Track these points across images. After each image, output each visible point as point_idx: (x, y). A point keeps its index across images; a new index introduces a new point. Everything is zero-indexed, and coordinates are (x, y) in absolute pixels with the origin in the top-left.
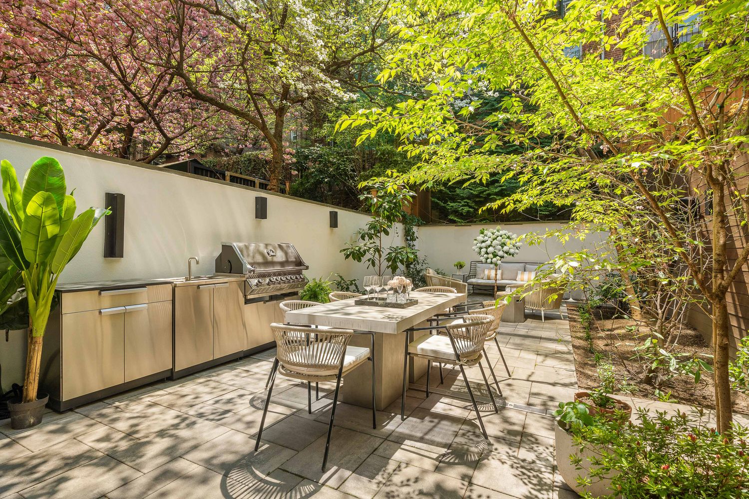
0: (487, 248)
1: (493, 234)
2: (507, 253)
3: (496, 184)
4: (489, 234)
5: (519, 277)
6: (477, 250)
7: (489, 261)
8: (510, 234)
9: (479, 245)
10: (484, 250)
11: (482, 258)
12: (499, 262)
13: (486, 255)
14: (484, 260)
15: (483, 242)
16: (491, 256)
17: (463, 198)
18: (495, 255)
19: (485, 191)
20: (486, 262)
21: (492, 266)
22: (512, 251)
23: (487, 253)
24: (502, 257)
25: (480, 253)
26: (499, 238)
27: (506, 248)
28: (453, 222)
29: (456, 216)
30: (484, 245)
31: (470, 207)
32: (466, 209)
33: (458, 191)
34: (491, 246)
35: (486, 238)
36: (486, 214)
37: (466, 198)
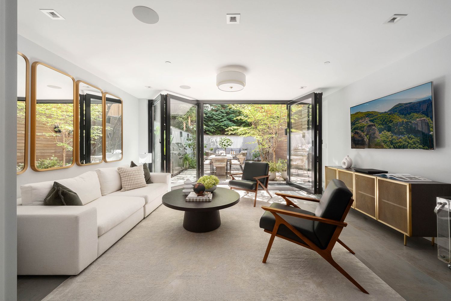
2: (228, 145)
3: (223, 122)
5: (231, 153)
8: (229, 139)
9: (220, 142)
10: (221, 144)
12: (226, 148)
13: (222, 146)
15: (221, 141)
16: (223, 146)
17: (211, 126)
18: (225, 146)
19: (219, 124)
22: (230, 144)
25: (220, 145)
26: (226, 140)
27: (228, 143)
28: (208, 134)
29: (209, 132)
31: (214, 129)
32: (213, 130)
33: (209, 123)
34: (223, 142)
35: (222, 140)
36: (219, 132)
37: (212, 126)
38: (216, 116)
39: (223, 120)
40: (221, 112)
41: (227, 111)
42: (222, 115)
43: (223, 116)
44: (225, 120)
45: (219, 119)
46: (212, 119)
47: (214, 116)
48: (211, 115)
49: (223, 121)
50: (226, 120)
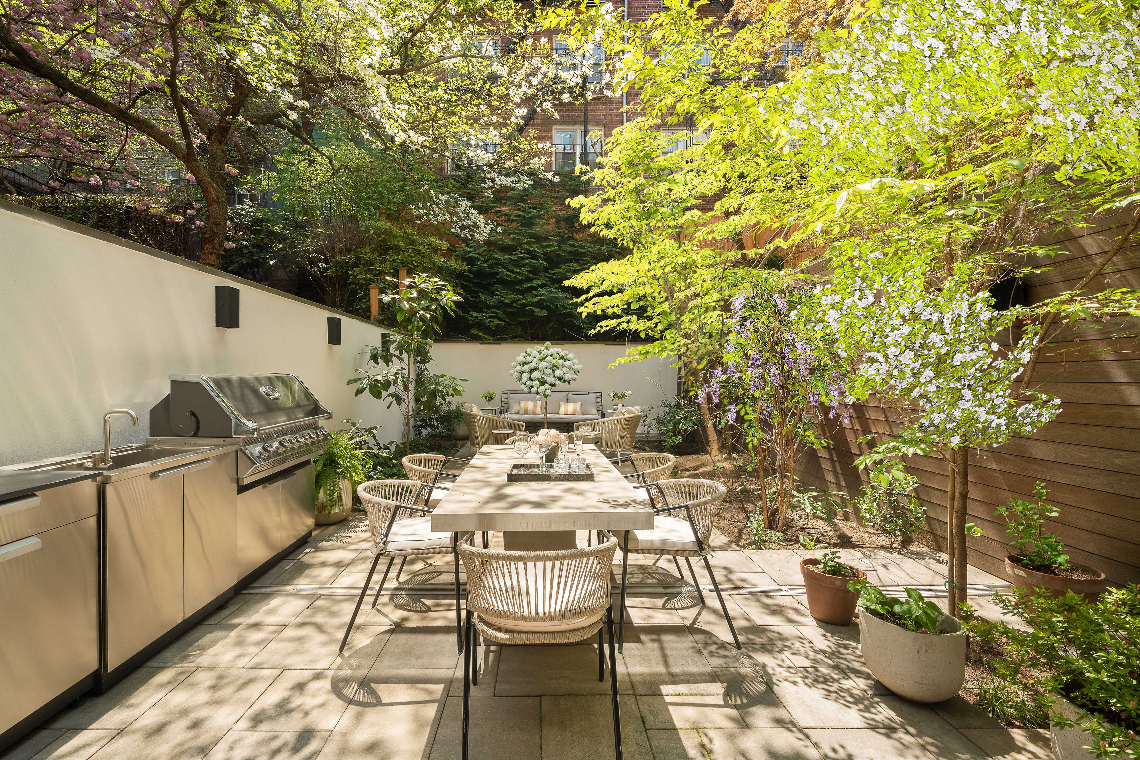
0: (531, 371)
1: (540, 352)
2: (560, 379)
3: (534, 293)
4: (534, 353)
5: (563, 409)
6: (517, 375)
7: (534, 390)
8: (564, 353)
9: (519, 368)
10: (526, 376)
11: (523, 386)
12: (548, 392)
13: (529, 383)
14: (526, 389)
15: (525, 363)
16: (536, 383)
17: (489, 307)
18: (543, 383)
19: (520, 300)
20: (530, 392)
21: (538, 397)
22: (567, 376)
23: (530, 379)
24: (553, 385)
25: (520, 379)
26: (549, 358)
27: (558, 373)
28: (475, 339)
29: (480, 330)
30: (526, 368)
31: (500, 319)
32: (495, 321)
33: (483, 297)
34: (536, 369)
35: (529, 359)
36: (519, 330)
37: (493, 307)
38: (508, 270)
39: (535, 283)
40: (528, 252)
41: (549, 249)
42: (531, 266)
43: (535, 271)
44: (542, 286)
45: (520, 282)
46: (495, 283)
47: (501, 270)
48: (491, 266)
49: (534, 288)
50: (545, 285)
